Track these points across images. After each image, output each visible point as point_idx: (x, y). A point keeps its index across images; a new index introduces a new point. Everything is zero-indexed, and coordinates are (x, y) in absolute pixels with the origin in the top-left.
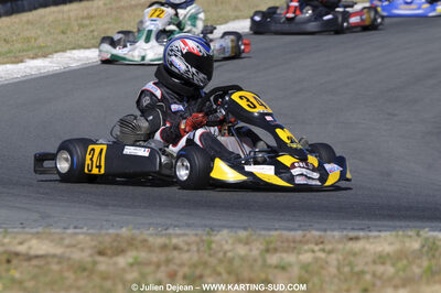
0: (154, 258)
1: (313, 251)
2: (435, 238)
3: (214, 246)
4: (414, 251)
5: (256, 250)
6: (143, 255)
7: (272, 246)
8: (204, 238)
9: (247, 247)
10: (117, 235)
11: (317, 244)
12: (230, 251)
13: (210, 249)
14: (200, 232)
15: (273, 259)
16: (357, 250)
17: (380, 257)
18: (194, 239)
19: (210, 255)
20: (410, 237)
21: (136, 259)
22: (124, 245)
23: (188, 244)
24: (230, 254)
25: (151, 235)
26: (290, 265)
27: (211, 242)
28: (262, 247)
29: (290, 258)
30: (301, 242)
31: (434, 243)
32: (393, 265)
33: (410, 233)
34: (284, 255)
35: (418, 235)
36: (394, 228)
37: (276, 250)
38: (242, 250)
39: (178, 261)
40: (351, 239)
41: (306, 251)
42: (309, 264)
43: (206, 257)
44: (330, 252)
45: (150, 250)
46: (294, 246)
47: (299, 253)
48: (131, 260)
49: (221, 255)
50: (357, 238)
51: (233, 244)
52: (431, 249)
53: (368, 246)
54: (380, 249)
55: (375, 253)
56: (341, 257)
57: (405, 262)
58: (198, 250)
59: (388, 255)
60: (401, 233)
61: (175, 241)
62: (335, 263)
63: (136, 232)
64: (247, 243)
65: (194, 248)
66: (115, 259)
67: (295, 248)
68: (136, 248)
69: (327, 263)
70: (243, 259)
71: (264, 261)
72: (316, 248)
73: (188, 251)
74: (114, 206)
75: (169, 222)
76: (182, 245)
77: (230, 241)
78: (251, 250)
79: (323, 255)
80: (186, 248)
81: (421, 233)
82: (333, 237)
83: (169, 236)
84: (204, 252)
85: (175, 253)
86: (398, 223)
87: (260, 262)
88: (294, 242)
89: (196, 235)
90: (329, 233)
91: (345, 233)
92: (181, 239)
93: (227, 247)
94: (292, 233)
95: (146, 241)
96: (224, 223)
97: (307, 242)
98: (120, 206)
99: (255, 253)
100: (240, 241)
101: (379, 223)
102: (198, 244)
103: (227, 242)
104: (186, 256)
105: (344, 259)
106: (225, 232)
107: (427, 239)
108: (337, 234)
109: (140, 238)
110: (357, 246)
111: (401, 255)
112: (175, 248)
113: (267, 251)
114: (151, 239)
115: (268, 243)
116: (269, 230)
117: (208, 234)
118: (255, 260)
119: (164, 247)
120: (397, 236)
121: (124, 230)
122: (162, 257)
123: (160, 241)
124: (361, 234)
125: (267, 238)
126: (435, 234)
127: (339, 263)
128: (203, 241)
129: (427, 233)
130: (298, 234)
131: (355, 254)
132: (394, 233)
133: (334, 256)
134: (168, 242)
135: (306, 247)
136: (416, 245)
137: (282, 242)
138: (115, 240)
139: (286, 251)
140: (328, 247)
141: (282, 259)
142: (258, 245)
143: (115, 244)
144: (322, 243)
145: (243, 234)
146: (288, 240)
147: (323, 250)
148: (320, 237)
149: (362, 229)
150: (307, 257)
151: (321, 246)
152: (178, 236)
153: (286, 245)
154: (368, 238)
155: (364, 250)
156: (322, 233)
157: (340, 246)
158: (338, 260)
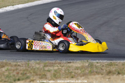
0: (13, 68)
1: (58, 66)
2: (92, 62)
3: (30, 65)
4: (86, 66)
5: (42, 66)
6: (10, 68)
7: (46, 65)
8: (27, 63)
9: (39, 65)
10: (2, 62)
11: (59, 64)
12: (34, 66)
13: (29, 66)
14: (26, 61)
15: (46, 69)
16: (70, 66)
17: (77, 68)
18: (24, 63)
19: (29, 68)
20: (85, 62)
21: (7, 69)
22: (4, 65)
23: (22, 64)
24: (34, 67)
25: (12, 62)
26: (51, 70)
27: (29, 64)
28: (43, 65)
29: (51, 68)
30: (54, 64)
31: (92, 64)
32: (80, 70)
33: (85, 61)
34: (50, 67)
35: (88, 62)
36: (81, 60)
37: (47, 66)
38: (38, 66)
39: (19, 69)
40: (69, 63)
41: (56, 66)
42: (57, 70)
43: (27, 68)
44: (63, 66)
45: (12, 66)
46: (52, 65)
47: (54, 67)
48: (6, 69)
49: (32, 67)
50: (70, 63)
51: (35, 64)
52: (91, 65)
53: (73, 65)
54: (77, 65)
55: (75, 67)
56: (66, 68)
57: (84, 69)
58: (25, 66)
59: (79, 67)
60: (83, 61)
61: (19, 63)
62: (64, 70)
63: (8, 61)
64: (39, 64)
65: (24, 65)
66: (2, 69)
67: (53, 65)
68: (8, 66)
69: (62, 69)
70: (38, 68)
71: (44, 69)
72: (59, 65)
73: (22, 66)
74: (2, 54)
75: (17, 58)
76: (21, 65)
77: (34, 64)
78: (40, 66)
79: (60, 67)
80: (22, 65)
81: (88, 61)
82: (64, 62)
83: (17, 62)
84: (27, 67)
85: (19, 67)
86: (82, 58)
87: (43, 70)
88: (52, 64)
89: (25, 62)
90: (62, 61)
91: (67, 61)
92: (20, 63)
93: (33, 65)
94: (52, 61)
95: (10, 63)
96: (33, 58)
97: (56, 64)
98: (3, 54)
99: (41, 67)
100: (37, 63)
101: (77, 58)
102: (25, 64)
103: (33, 64)
104: (22, 68)
105: (66, 69)
106: (33, 61)
107: (90, 63)
108: (65, 61)
109: (9, 63)
110: (70, 65)
111: (83, 67)
112: (19, 65)
113: (45, 66)
114: (12, 63)
115: (45, 64)
116: (45, 60)
117: (28, 62)
118: (41, 69)
119: (16, 65)
120: (82, 62)
121: (4, 60)
122: (15, 68)
123: (15, 63)
124: (72, 61)
125: (45, 63)
126: (92, 61)
127: (65, 70)
128: (26, 63)
129: (90, 61)
130: (54, 61)
131: (70, 67)
132: (81, 61)
133: (64, 67)
134: (17, 64)
135: (56, 65)
136: (87, 64)
137: (49, 64)
138: (2, 63)
139: (50, 66)
140: (62, 65)
141: (49, 69)
142: (42, 65)
143: (2, 64)
144: (60, 64)
145: (38, 61)
146: (51, 63)
147: (61, 66)
148: (60, 62)
149: (72, 60)
150: (56, 68)
151: (60, 65)
152: (20, 62)
153: (50, 64)
154: (73, 62)
155: (72, 66)
156: (60, 61)
157: (65, 65)
158: (65, 69)
